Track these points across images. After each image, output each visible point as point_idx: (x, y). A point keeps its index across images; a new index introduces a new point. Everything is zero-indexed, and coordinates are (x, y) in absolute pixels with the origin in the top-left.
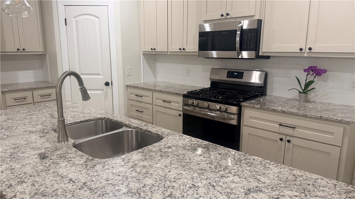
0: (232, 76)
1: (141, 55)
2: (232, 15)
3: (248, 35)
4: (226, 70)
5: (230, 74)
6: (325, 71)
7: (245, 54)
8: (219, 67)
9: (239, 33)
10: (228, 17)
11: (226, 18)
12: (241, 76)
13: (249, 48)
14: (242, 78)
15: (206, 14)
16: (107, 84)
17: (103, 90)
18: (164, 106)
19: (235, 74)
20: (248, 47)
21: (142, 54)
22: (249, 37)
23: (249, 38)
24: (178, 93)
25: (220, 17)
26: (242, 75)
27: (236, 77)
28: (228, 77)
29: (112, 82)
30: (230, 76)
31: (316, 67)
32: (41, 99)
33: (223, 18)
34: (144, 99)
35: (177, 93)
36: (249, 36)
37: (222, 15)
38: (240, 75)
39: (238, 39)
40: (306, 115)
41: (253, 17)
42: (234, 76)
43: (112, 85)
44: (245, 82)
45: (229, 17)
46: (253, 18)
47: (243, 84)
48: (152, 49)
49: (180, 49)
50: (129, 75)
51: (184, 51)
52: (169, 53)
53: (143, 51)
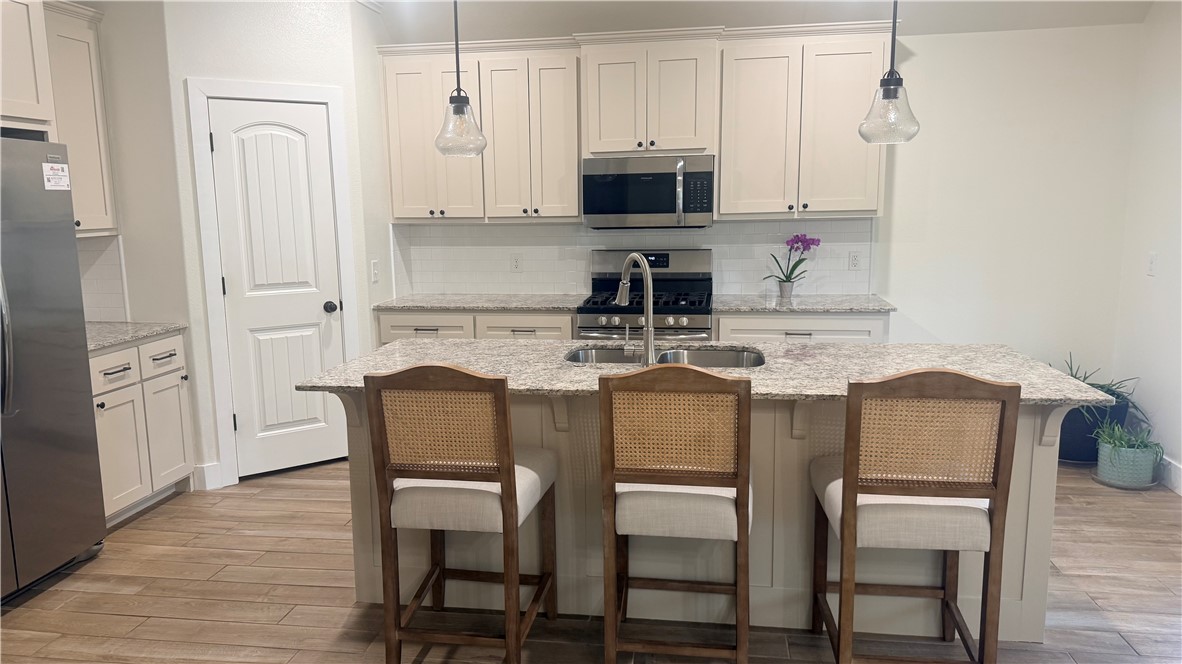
1: (389, 227)
2: (660, 145)
3: (695, 184)
6: (816, 242)
9: (680, 178)
10: (652, 148)
11: (647, 150)
12: (664, 262)
13: (699, 208)
14: (667, 266)
15: (600, 140)
16: (329, 308)
17: (317, 325)
19: (651, 257)
20: (698, 206)
21: (391, 225)
22: (699, 187)
23: (699, 190)
24: (558, 308)
25: (634, 147)
26: (665, 259)
27: (654, 264)
29: (341, 303)
31: (805, 235)
32: (155, 368)
33: (640, 149)
35: (555, 308)
36: (699, 185)
37: (640, 145)
38: (662, 259)
39: (680, 190)
40: (828, 311)
41: (702, 150)
43: (341, 309)
44: (673, 274)
45: (655, 149)
46: (702, 152)
47: (669, 277)
48: (432, 213)
49: (525, 211)
50: (376, 282)
51: (536, 215)
52: (487, 221)
53: (397, 218)
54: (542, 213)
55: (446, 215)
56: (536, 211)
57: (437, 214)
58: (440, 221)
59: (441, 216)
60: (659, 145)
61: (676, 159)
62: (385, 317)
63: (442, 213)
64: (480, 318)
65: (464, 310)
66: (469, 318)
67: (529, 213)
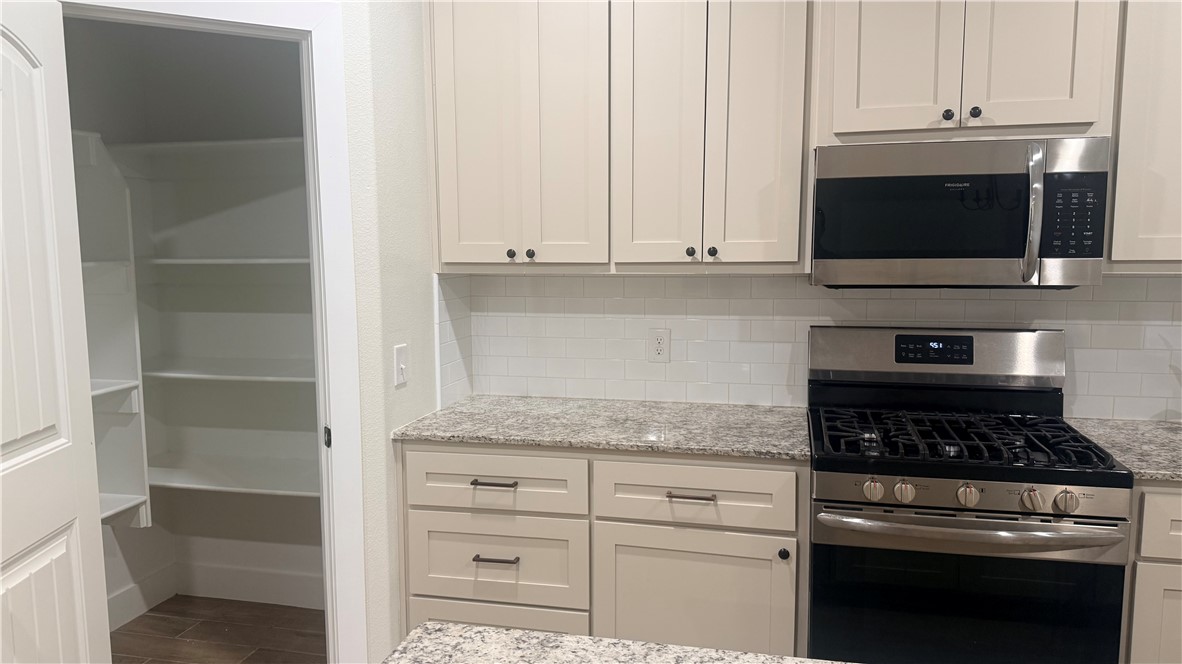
0: (919, 355)
1: (432, 279)
2: (992, 116)
3: (1068, 198)
4: (890, 331)
5: (910, 346)
7: (1054, 270)
8: (828, 318)
9: (1038, 186)
10: (975, 122)
11: (961, 127)
12: (961, 352)
13: (1073, 247)
14: (970, 361)
15: (858, 106)
18: (671, 520)
19: (934, 345)
20: (1073, 243)
21: (436, 277)
22: (1075, 204)
23: (1075, 210)
24: (768, 453)
25: (932, 122)
26: (964, 347)
27: (941, 357)
28: (899, 359)
30: (911, 355)
33: (946, 124)
34: (528, 496)
35: (761, 453)
36: (1075, 201)
37: (948, 115)
38: (959, 348)
41: (1084, 127)
42: (932, 355)
44: (984, 377)
45: (980, 125)
46: (1085, 132)
48: (511, 254)
49: (691, 252)
50: (399, 387)
51: (710, 259)
52: (613, 270)
53: (447, 264)
54: (722, 256)
55: (537, 259)
56: (713, 252)
57: (522, 258)
58: (525, 271)
59: (527, 260)
60: (990, 116)
61: (1027, 147)
62: (416, 457)
63: (531, 254)
64: (602, 466)
65: (572, 448)
66: (580, 464)
67: (698, 255)
